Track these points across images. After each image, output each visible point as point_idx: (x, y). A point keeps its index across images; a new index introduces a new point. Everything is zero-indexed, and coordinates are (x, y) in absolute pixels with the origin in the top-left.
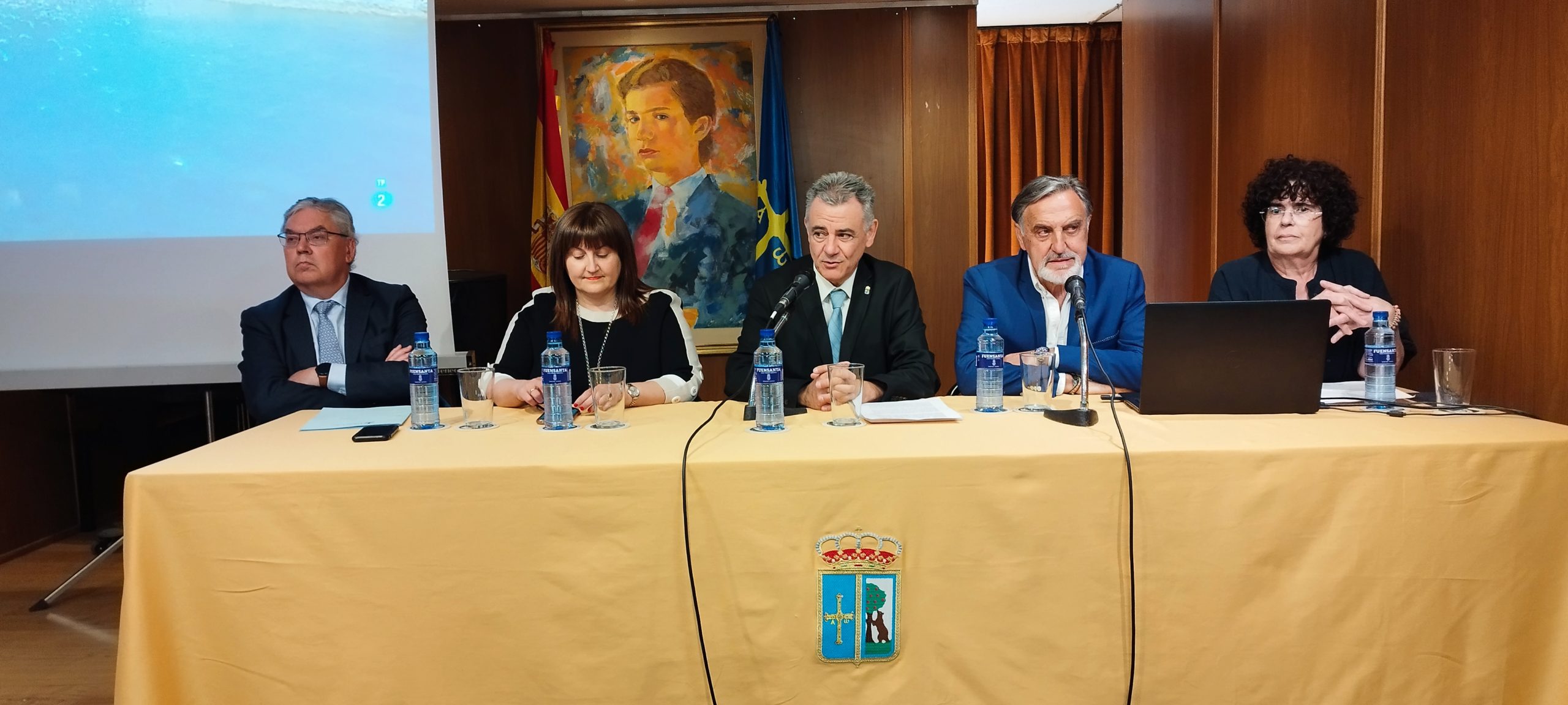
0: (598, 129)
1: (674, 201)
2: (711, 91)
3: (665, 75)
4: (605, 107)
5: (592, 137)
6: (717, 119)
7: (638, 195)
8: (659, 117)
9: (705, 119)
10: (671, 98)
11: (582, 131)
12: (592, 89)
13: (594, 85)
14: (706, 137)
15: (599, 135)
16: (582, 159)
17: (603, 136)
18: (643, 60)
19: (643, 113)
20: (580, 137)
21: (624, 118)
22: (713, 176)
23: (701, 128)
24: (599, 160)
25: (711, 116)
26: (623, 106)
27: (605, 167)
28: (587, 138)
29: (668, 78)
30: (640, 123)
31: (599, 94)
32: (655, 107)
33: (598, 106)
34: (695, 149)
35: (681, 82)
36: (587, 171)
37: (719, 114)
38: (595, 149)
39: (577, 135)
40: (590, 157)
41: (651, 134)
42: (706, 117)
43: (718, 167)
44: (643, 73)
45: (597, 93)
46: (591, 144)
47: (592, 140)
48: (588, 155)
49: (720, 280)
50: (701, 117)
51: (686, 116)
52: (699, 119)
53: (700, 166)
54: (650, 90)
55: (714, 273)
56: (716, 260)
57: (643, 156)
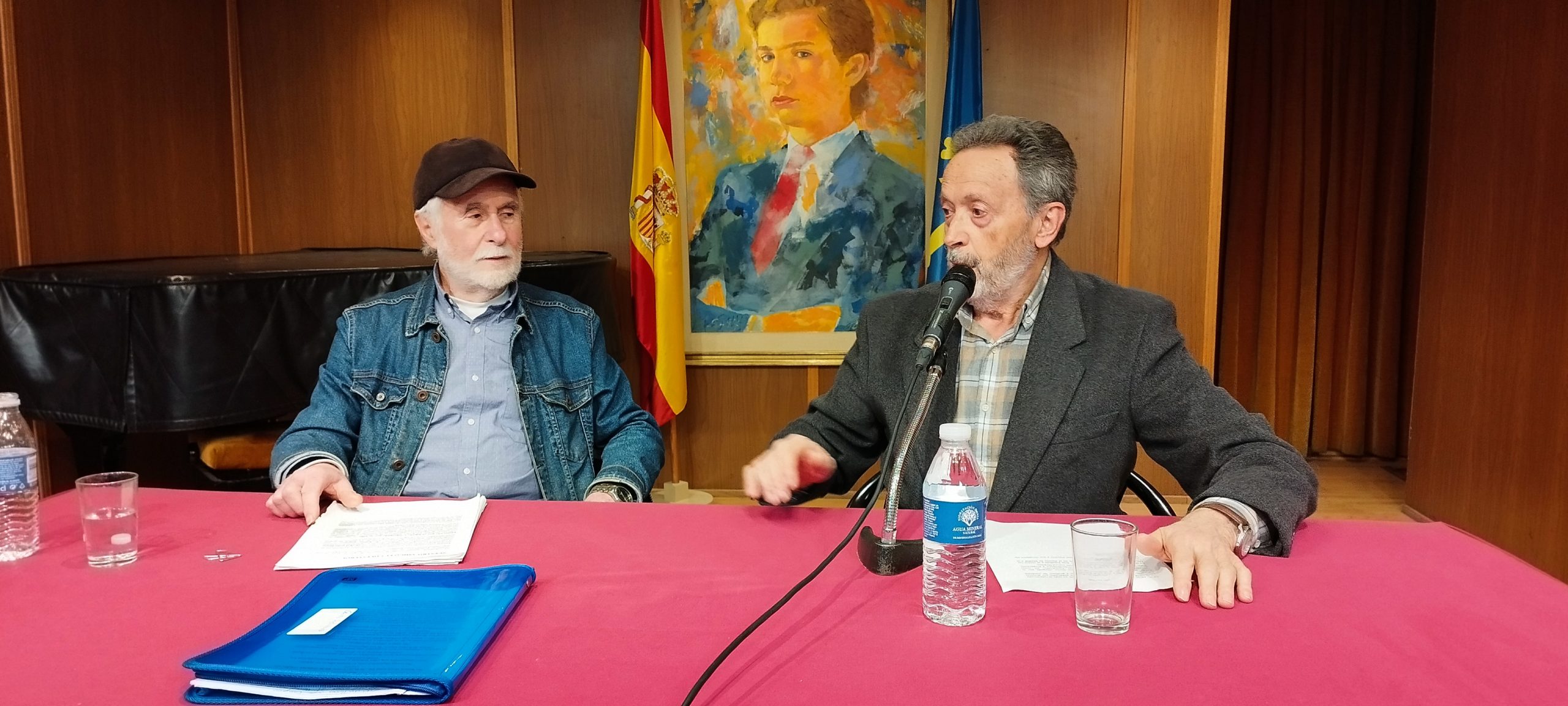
0: (721, 71)
1: (816, 165)
2: (871, 20)
4: (730, 40)
5: (713, 81)
6: (876, 58)
7: (768, 157)
8: (799, 55)
10: (817, 29)
11: (700, 73)
12: (716, 17)
13: (718, 12)
14: (859, 82)
15: (722, 78)
16: (700, 109)
17: (727, 79)
19: (779, 50)
20: (697, 80)
21: (754, 56)
22: (866, 133)
24: (721, 109)
25: (868, 53)
26: (753, 39)
27: (728, 120)
28: (707, 82)
29: (814, 4)
30: (775, 61)
31: (723, 25)
32: (794, 42)
33: (721, 40)
34: (845, 98)
35: (830, 9)
36: (706, 124)
38: (716, 96)
39: (694, 78)
40: (710, 107)
41: (789, 77)
42: (861, 56)
43: (875, 122)
45: (722, 22)
46: (712, 89)
47: (712, 84)
48: (706, 103)
49: (870, 270)
50: (854, 54)
51: (835, 54)
52: (851, 58)
53: (851, 119)
54: (790, 19)
55: (864, 260)
56: (867, 244)
57: (778, 105)
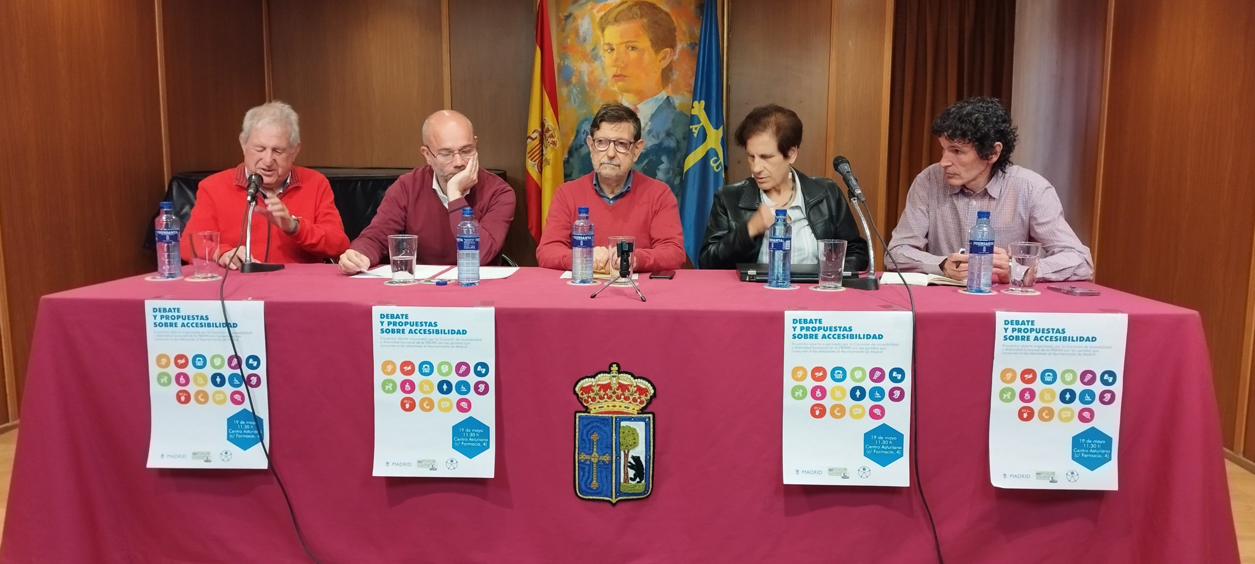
0: (581, 58)
2: (674, 28)
3: (636, 14)
4: (588, 39)
5: (576, 64)
6: (678, 51)
8: (630, 48)
9: (667, 51)
10: (641, 33)
11: (568, 58)
12: (578, 24)
13: (579, 21)
14: (668, 65)
15: (582, 62)
16: (568, 82)
17: (585, 63)
18: (619, 1)
19: (618, 45)
20: (566, 63)
21: (602, 49)
23: (664, 58)
24: (580, 82)
25: (672, 48)
26: (602, 39)
27: (585, 88)
28: (572, 64)
29: (639, 16)
30: (615, 52)
31: (583, 28)
32: (627, 40)
33: (581, 38)
34: (658, 75)
35: (649, 20)
36: (570, 92)
37: (679, 46)
38: (577, 74)
40: (574, 80)
41: (623, 62)
42: (668, 49)
43: (676, 90)
44: (619, 12)
45: (581, 28)
46: (575, 69)
48: (571, 78)
49: (674, 182)
50: (663, 49)
51: (652, 48)
52: (662, 51)
53: (662, 89)
54: (623, 26)
55: (670, 176)
56: (672, 166)
57: (616, 80)
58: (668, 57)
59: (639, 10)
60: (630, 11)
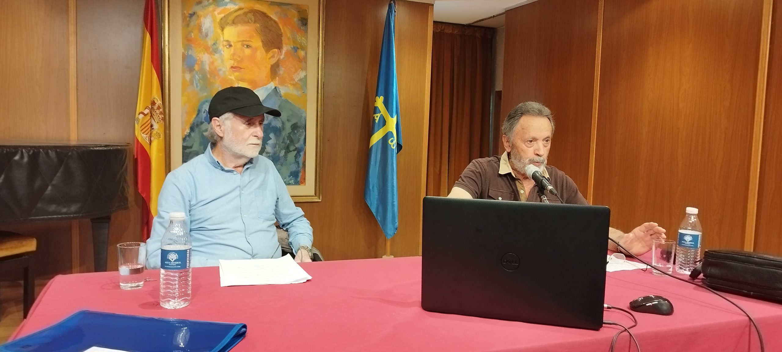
0: (203, 50)
2: (281, 33)
3: (251, 20)
4: (209, 35)
6: (284, 52)
8: (245, 46)
9: (275, 51)
10: (255, 35)
11: (192, 50)
12: (201, 22)
13: (202, 19)
14: (275, 63)
15: (203, 54)
16: (191, 69)
17: (206, 54)
18: (236, 7)
19: (235, 43)
20: (190, 54)
21: (221, 44)
22: (278, 88)
23: (273, 57)
24: (202, 70)
25: (280, 49)
26: (221, 36)
27: (206, 76)
28: (195, 55)
29: (253, 22)
30: (232, 49)
31: (205, 26)
32: (243, 39)
33: (204, 34)
34: (268, 70)
35: (261, 25)
36: (193, 77)
37: (285, 49)
38: (200, 63)
39: (188, 53)
40: (196, 68)
41: (239, 57)
42: (276, 50)
43: (283, 82)
44: (237, 16)
46: (198, 59)
47: (198, 56)
48: (194, 66)
49: (279, 155)
50: (272, 49)
51: (263, 48)
52: (271, 51)
53: (271, 80)
54: (240, 28)
55: (276, 150)
56: (278, 142)
57: (233, 70)
58: (276, 55)
59: (253, 16)
60: (246, 16)
